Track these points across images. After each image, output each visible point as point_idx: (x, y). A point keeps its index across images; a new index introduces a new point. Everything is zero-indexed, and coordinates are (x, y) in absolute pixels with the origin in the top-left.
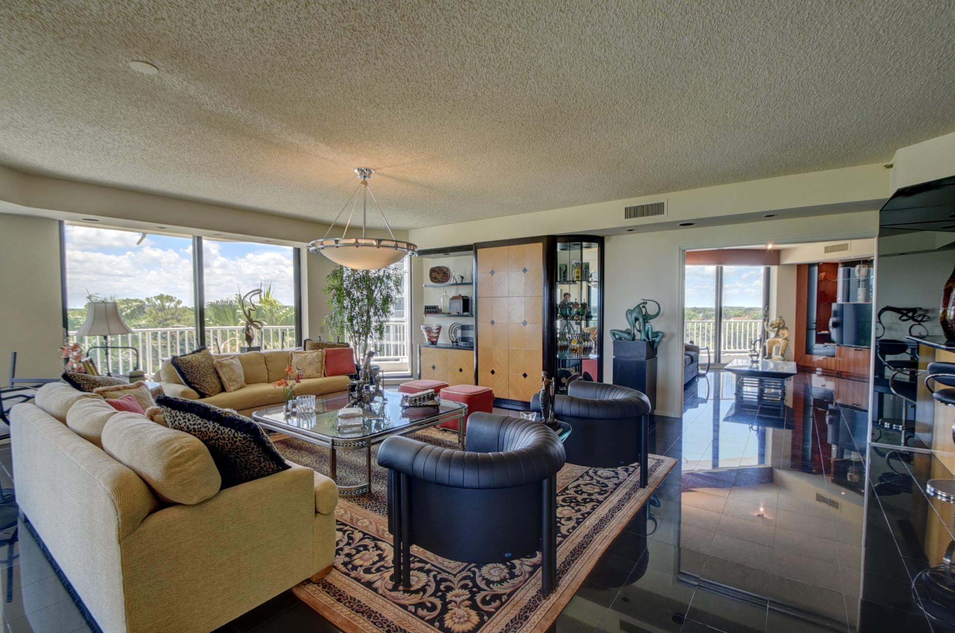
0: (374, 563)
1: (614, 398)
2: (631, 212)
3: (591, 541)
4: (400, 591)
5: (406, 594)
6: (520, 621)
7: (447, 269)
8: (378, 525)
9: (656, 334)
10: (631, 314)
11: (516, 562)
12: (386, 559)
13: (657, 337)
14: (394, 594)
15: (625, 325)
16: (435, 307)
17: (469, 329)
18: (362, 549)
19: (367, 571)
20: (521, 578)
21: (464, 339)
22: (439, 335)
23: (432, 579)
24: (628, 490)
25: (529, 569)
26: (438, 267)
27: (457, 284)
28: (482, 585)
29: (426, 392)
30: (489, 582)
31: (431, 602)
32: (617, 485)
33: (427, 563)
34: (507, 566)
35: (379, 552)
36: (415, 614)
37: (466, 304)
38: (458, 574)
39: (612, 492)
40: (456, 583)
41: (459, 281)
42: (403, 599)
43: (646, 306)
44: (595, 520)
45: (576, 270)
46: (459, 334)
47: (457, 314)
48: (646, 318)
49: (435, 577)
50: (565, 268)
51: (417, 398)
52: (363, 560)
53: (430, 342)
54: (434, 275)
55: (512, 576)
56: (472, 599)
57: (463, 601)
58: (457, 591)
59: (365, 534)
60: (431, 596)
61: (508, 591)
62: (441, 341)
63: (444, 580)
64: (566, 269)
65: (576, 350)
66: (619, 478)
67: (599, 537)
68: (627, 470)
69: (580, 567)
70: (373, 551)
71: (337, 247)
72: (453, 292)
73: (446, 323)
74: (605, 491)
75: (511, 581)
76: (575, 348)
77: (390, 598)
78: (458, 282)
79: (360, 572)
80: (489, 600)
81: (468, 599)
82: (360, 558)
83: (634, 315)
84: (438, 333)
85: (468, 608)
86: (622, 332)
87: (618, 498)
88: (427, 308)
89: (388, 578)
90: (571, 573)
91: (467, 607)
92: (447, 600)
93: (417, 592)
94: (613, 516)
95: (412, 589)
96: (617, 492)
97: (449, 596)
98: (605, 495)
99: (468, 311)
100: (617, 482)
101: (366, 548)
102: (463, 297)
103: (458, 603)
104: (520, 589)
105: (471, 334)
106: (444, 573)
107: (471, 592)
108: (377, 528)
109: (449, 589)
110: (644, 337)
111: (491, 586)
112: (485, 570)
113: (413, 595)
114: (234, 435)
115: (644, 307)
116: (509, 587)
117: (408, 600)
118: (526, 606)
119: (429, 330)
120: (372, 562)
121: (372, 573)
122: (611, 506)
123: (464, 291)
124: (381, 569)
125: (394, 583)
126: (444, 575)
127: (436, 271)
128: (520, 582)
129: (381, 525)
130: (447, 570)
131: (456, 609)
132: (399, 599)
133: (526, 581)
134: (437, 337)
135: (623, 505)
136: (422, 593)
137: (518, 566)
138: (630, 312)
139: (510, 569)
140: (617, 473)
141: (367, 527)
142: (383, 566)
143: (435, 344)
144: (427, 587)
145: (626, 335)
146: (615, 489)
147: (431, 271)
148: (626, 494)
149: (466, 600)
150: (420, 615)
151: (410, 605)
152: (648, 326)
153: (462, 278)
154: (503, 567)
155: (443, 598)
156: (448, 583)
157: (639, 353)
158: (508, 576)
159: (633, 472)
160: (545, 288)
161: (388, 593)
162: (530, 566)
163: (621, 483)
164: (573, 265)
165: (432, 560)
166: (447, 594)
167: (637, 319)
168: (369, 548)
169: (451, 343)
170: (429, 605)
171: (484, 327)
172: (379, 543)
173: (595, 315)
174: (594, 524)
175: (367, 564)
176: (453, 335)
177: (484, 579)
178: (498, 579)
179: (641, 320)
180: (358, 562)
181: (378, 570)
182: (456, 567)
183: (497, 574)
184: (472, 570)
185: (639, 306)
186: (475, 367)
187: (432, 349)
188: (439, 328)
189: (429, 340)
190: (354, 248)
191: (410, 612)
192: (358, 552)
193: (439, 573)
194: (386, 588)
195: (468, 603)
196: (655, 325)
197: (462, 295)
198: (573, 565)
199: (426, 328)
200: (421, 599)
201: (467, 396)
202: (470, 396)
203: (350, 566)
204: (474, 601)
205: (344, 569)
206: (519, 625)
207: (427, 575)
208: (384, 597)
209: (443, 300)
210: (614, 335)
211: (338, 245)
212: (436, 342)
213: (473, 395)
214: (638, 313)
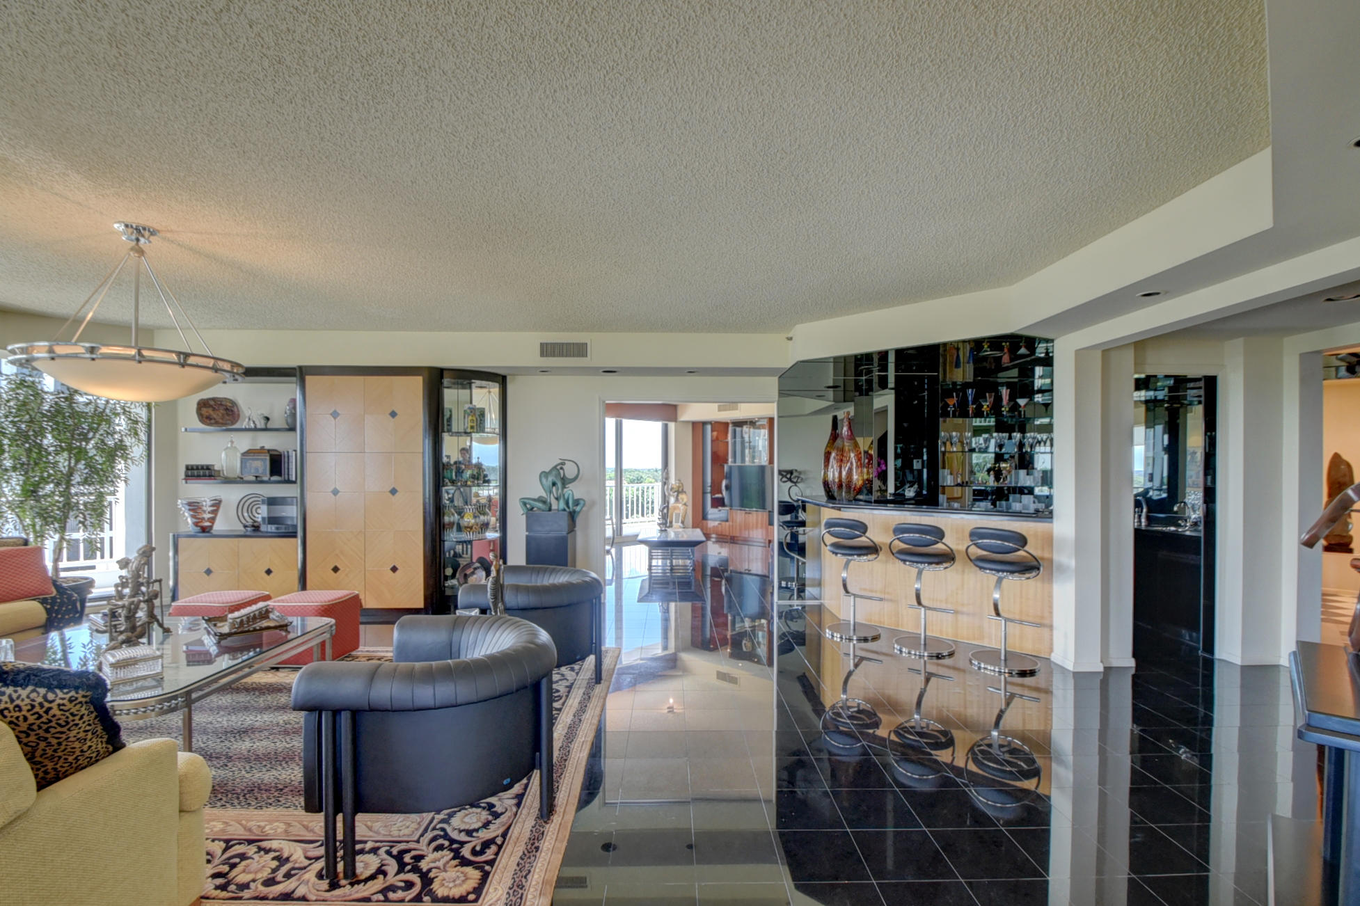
0: (274, 871)
2: (547, 350)
3: (569, 751)
4: (344, 886)
5: (356, 886)
6: (531, 854)
7: (234, 403)
8: (244, 822)
9: (577, 502)
10: (547, 478)
11: (492, 800)
12: (291, 859)
13: (577, 505)
14: (337, 892)
16: (208, 468)
17: (282, 504)
18: (237, 860)
19: (270, 882)
20: (508, 814)
21: (272, 520)
22: (216, 515)
23: (385, 856)
24: (584, 689)
25: (514, 801)
26: (213, 399)
27: (256, 429)
28: (463, 837)
30: (469, 833)
31: (401, 881)
32: (570, 687)
33: (365, 842)
34: (484, 808)
35: (272, 855)
36: (387, 900)
37: (277, 464)
38: (422, 839)
39: (567, 696)
40: (424, 848)
41: (260, 424)
42: (357, 892)
43: (564, 467)
44: (563, 730)
45: (470, 418)
46: (263, 511)
47: (254, 478)
48: (565, 481)
49: (389, 853)
52: (250, 873)
53: (198, 529)
54: (204, 411)
55: (497, 815)
56: (457, 855)
57: (448, 862)
58: (431, 856)
59: (227, 841)
60: (398, 873)
61: (500, 832)
62: (219, 526)
65: (471, 528)
66: (567, 680)
67: (575, 746)
68: (572, 669)
69: (570, 780)
70: (261, 857)
71: (93, 359)
72: (244, 442)
73: (232, 495)
74: (559, 696)
75: (498, 821)
76: (470, 525)
77: (334, 899)
78: (259, 426)
79: (257, 888)
80: (481, 849)
81: (454, 858)
82: (244, 871)
83: (551, 479)
84: (215, 512)
85: (459, 867)
86: (534, 500)
87: (577, 701)
88: (188, 468)
89: (314, 879)
90: (563, 789)
91: (456, 866)
92: (424, 870)
93: (373, 877)
94: (580, 720)
95: (363, 877)
96: (573, 695)
97: (424, 865)
98: (561, 701)
99: (280, 475)
100: (568, 684)
101: (243, 857)
102: (269, 451)
103: (442, 868)
104: (513, 825)
105: (291, 512)
106: (399, 845)
107: (451, 850)
108: (245, 828)
109: (419, 858)
110: (562, 505)
111: (474, 834)
112: (456, 821)
113: (370, 883)
115: (561, 468)
116: (499, 828)
117: (365, 891)
118: (530, 839)
119: (194, 507)
120: (270, 871)
121: (279, 883)
122: (573, 710)
123: (270, 442)
124: (293, 872)
125: (328, 881)
126: (403, 846)
127: (211, 406)
128: (509, 817)
129: (248, 821)
131: (443, 875)
132: (350, 895)
133: (516, 814)
134: (212, 520)
135: (586, 706)
138: (544, 475)
139: (489, 810)
140: (563, 675)
141: (223, 831)
142: (293, 869)
143: (208, 532)
144: (384, 868)
145: (540, 505)
146: (569, 692)
147: (199, 404)
148: (584, 694)
149: (451, 860)
150: (395, 899)
151: (373, 894)
152: (567, 492)
153: (268, 419)
154: (479, 810)
155: (416, 869)
156: (413, 853)
158: (490, 818)
159: (580, 669)
161: (328, 895)
162: (513, 798)
163: (572, 684)
165: (371, 837)
166: (419, 864)
167: (554, 484)
168: (249, 855)
169: (242, 528)
170: (402, 884)
172: (264, 844)
173: (495, 478)
174: (564, 733)
175: (265, 874)
176: (246, 514)
177: (461, 831)
178: (480, 824)
179: (559, 484)
180: (243, 878)
181: (288, 876)
182: (413, 832)
183: (475, 820)
184: (438, 827)
185: (555, 467)
187: (203, 542)
188: (217, 504)
189: (196, 524)
191: (378, 901)
192: (233, 866)
193: (392, 847)
194: (318, 891)
195: (456, 862)
196: (575, 491)
197: (267, 447)
198: (561, 781)
199: (190, 504)
200: (384, 883)
201: (322, 606)
203: (232, 887)
204: (463, 857)
205: (224, 894)
206: (533, 858)
207: (375, 854)
208: (323, 901)
209: (226, 455)
210: (525, 504)
211: (94, 356)
212: (211, 527)
214: (556, 477)
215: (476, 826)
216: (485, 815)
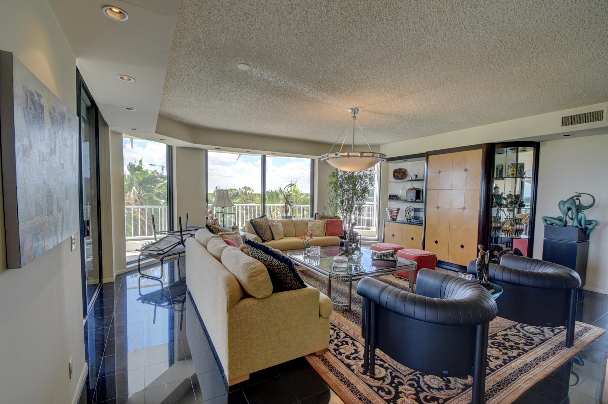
0: (352, 354)
1: (544, 271)
3: (516, 379)
4: (367, 376)
5: (371, 378)
7: (406, 170)
8: (355, 331)
9: (590, 222)
10: (564, 205)
11: (451, 379)
12: (359, 353)
13: (590, 224)
14: (364, 376)
15: (557, 213)
16: (396, 196)
17: (420, 211)
18: (345, 343)
19: (348, 357)
20: (455, 391)
21: (416, 218)
22: (398, 214)
23: (389, 374)
24: (553, 346)
25: (462, 387)
26: (399, 169)
27: (412, 180)
28: (425, 388)
29: (388, 251)
30: (429, 387)
32: (543, 341)
33: (386, 363)
34: (444, 380)
35: (355, 348)
36: (377, 393)
38: (407, 376)
39: (537, 346)
40: (406, 381)
41: (414, 178)
42: (370, 381)
43: (580, 198)
44: (520, 364)
45: (512, 169)
46: (412, 214)
47: (411, 200)
48: (580, 208)
49: (391, 373)
50: (501, 167)
51: (382, 254)
52: (345, 350)
53: (391, 219)
54: (396, 174)
55: (448, 388)
56: (417, 394)
57: (411, 394)
58: (406, 387)
59: (346, 335)
60: (388, 384)
61: (444, 397)
62: (399, 218)
63: (396, 377)
64: (502, 169)
65: (508, 231)
66: (544, 336)
67: (523, 378)
68: (553, 331)
69: (505, 396)
70: (351, 346)
71: (337, 158)
73: (403, 206)
74: (531, 343)
75: (447, 391)
76: (508, 229)
77: (361, 378)
78: (413, 179)
79: (343, 357)
80: (429, 399)
81: (414, 394)
82: (344, 348)
83: (567, 205)
84: (398, 213)
85: (414, 400)
86: (553, 218)
87: (544, 351)
88: (390, 196)
89: (360, 365)
90: (497, 398)
91: (413, 399)
92: (399, 391)
93: (379, 379)
94: (537, 364)
95: (376, 377)
96: (542, 346)
97: (401, 388)
98: (531, 347)
99: (419, 199)
100: (543, 338)
101: (347, 343)
102: (416, 189)
103: (407, 395)
104: (453, 399)
105: (421, 215)
106: (397, 373)
107: (416, 390)
108: (354, 333)
109: (401, 384)
110: (576, 224)
111: (431, 390)
112: (427, 378)
113: (376, 381)
114: (280, 264)
115: (577, 199)
116: (445, 395)
117: (372, 382)
119: (391, 211)
120: (350, 353)
121: (350, 359)
122: (536, 356)
123: (417, 185)
124: (356, 358)
125: (364, 369)
126: (398, 374)
127: (398, 172)
128: (454, 394)
129: (356, 331)
130: (399, 370)
131: (405, 398)
132: (367, 381)
133: (458, 394)
134: (397, 216)
135: (548, 357)
136: (382, 381)
137: (453, 382)
138: (563, 203)
139: (446, 383)
140: (543, 332)
141: (348, 330)
142: (357, 357)
143: (395, 220)
144: (385, 378)
145: (558, 222)
146: (540, 344)
147: (394, 171)
148: (551, 349)
149: (413, 394)
150: (380, 394)
151: (374, 386)
152: (581, 215)
153: (417, 176)
154: (441, 380)
155: (396, 388)
156: (400, 380)
157: (573, 237)
158: (444, 387)
159: (559, 333)
160: (483, 183)
161: (360, 375)
162: (463, 385)
163: (547, 340)
164: (509, 166)
165: (389, 362)
166: (399, 387)
167: (569, 209)
168: (349, 343)
169: (406, 220)
170: (387, 390)
171: (431, 210)
172: (355, 342)
174: (520, 366)
175: (348, 353)
176: (408, 215)
177: (426, 384)
178: (437, 387)
179: (574, 210)
180: (342, 351)
181: (354, 359)
182: (406, 371)
183: (436, 383)
184: (417, 375)
185: (572, 198)
186: (423, 238)
187: (392, 223)
188: (398, 210)
189: (391, 217)
190: (347, 158)
191: (374, 390)
192: (343, 344)
193: (394, 371)
194: (359, 371)
196: (588, 215)
197: (416, 188)
198: (498, 393)
199: (389, 210)
200: (381, 385)
201: (417, 256)
202: (419, 257)
203: (337, 352)
204: (419, 397)
205: (334, 352)
207: (386, 370)
208: (358, 376)
209: (402, 191)
210: (546, 221)
211: (337, 157)
212: (396, 219)
213: (421, 257)
214: (571, 204)
215: (435, 386)
216: (442, 384)
